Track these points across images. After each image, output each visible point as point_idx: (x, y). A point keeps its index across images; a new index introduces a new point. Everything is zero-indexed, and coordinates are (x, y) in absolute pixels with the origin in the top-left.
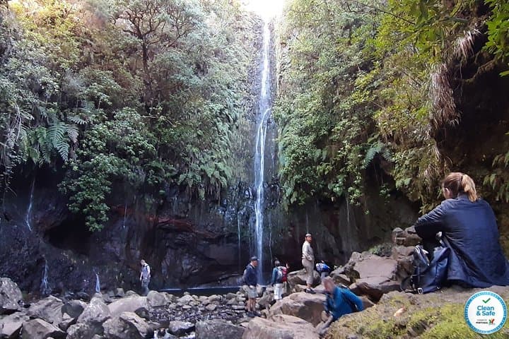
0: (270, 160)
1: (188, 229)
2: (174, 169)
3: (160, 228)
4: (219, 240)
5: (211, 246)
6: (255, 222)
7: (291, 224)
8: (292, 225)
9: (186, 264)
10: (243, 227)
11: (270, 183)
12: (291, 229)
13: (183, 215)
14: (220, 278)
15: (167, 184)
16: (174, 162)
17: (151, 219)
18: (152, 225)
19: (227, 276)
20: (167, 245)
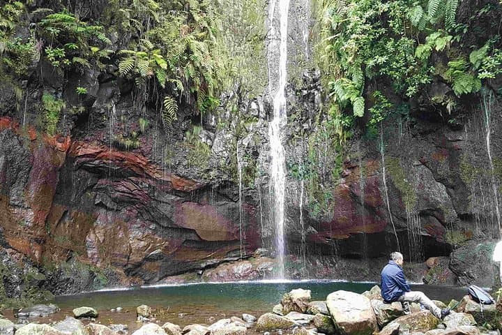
0: (298, 42)
1: (140, 172)
2: (108, 40)
3: (81, 167)
4: (200, 193)
5: (185, 205)
6: (269, 161)
7: (347, 163)
8: (348, 165)
9: (137, 239)
10: (248, 171)
11: (299, 86)
12: (347, 172)
13: (128, 143)
14: (203, 265)
15: (92, 74)
16: (107, 28)
17: (59, 145)
18: (61, 158)
19: (215, 261)
20: (97, 202)
